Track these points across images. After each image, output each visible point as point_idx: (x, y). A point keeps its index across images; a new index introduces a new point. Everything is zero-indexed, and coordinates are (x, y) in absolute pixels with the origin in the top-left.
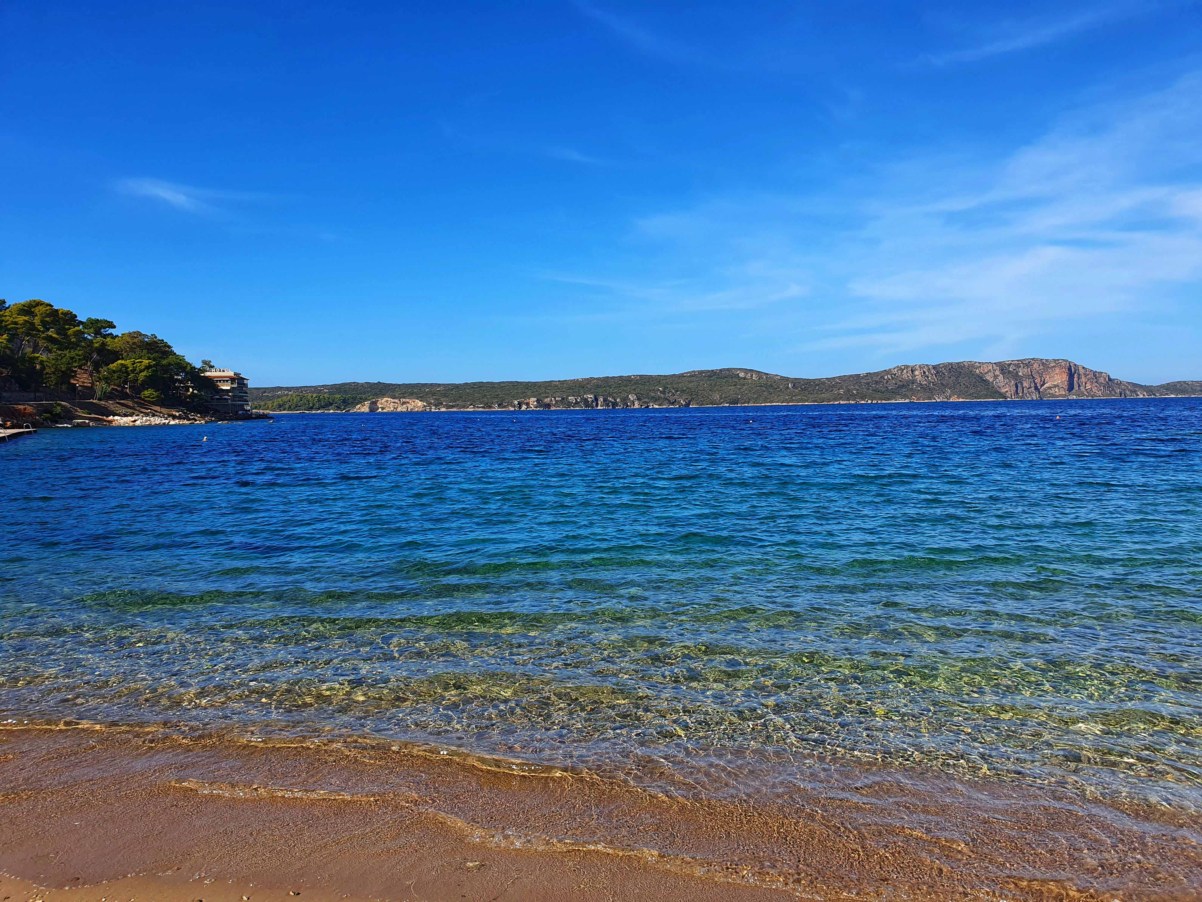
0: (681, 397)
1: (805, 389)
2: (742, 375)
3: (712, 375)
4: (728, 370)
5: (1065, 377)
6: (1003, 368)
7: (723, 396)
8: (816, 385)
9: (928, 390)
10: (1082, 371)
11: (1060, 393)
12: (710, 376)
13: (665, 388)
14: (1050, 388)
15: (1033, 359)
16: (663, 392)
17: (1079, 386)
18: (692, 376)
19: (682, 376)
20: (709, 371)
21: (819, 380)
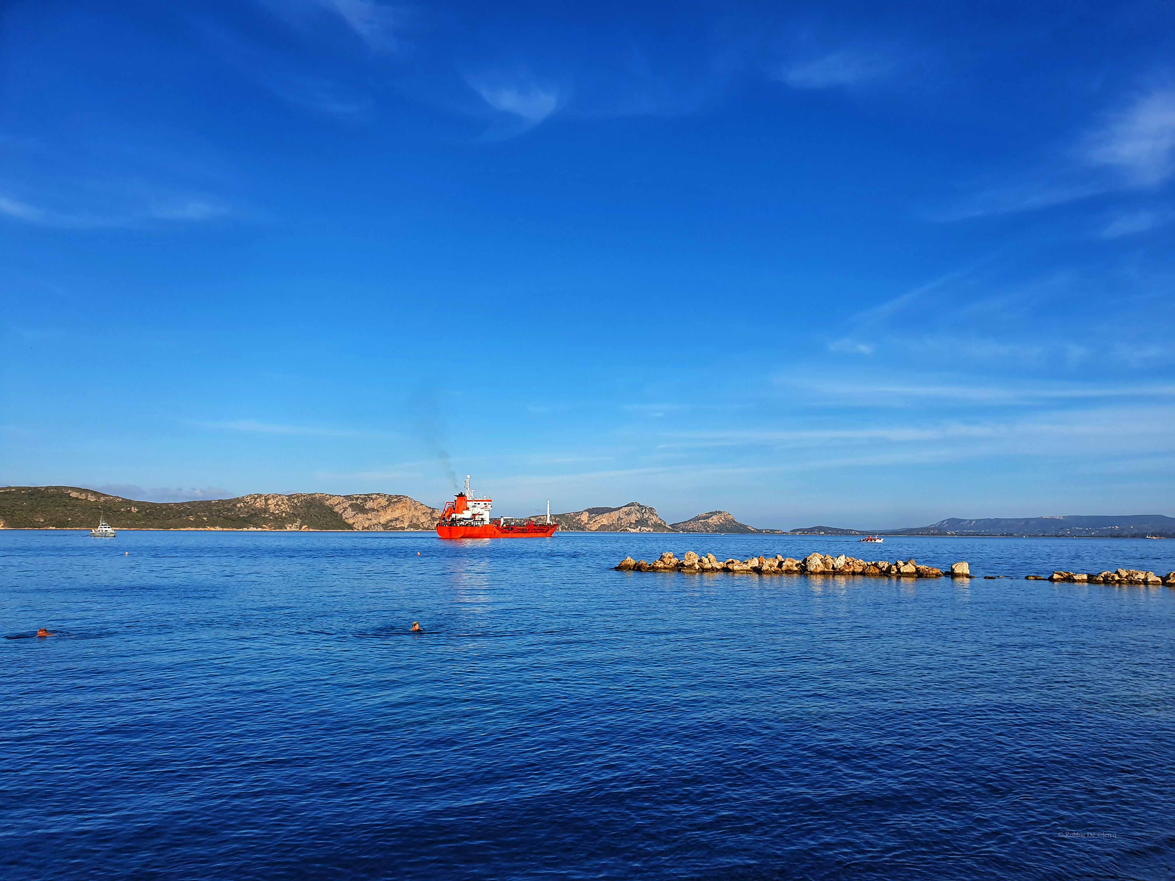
1: (150, 514)
2: (74, 494)
3: (34, 493)
4: (56, 488)
6: (352, 501)
7: (48, 518)
8: (163, 510)
9: (280, 519)
15: (379, 494)
21: (167, 504)
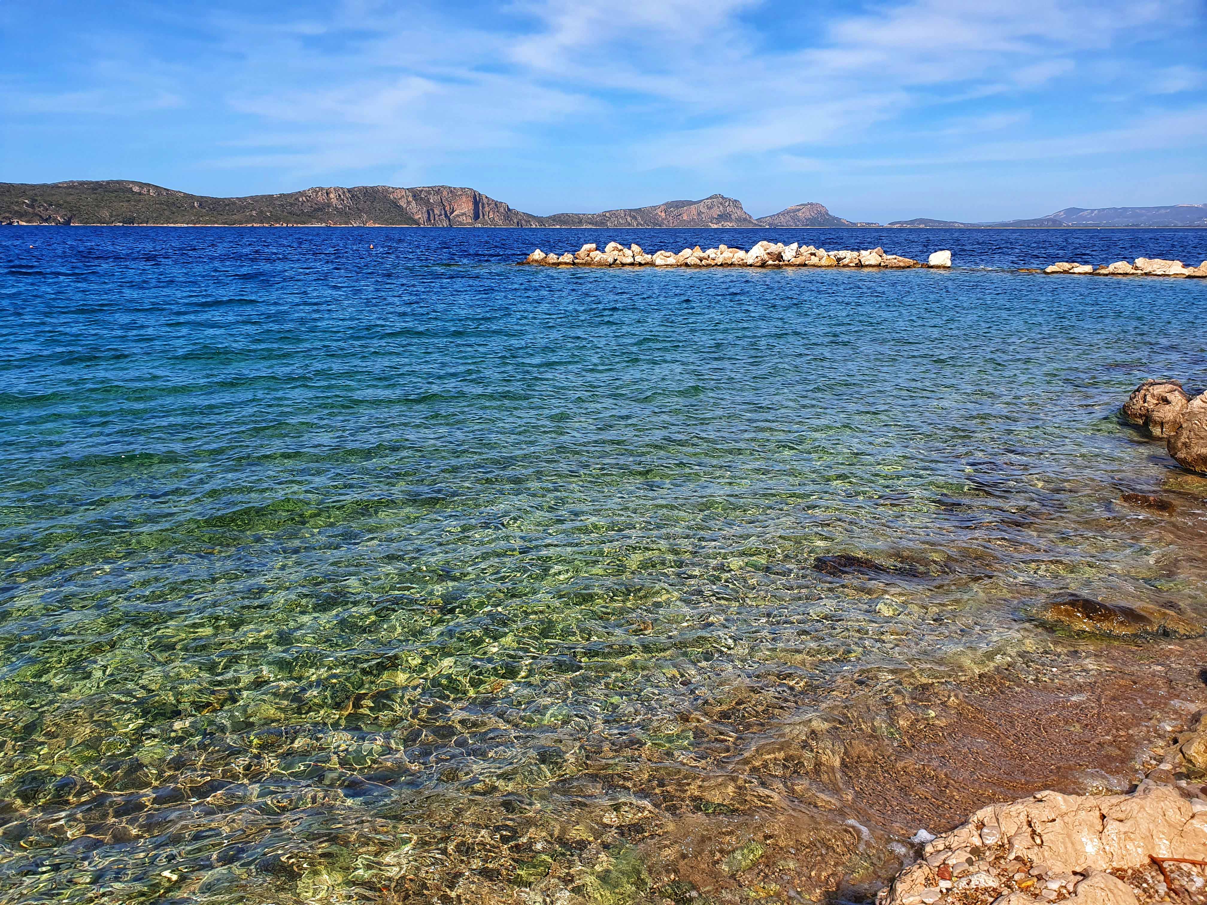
0: (57, 212)
1: (214, 209)
2: (136, 189)
3: (96, 187)
4: (118, 182)
5: (471, 206)
6: (416, 194)
7: (114, 213)
8: (226, 205)
9: (344, 214)
10: (485, 201)
11: (467, 221)
12: (94, 189)
13: (34, 200)
14: (458, 216)
15: (442, 187)
16: (32, 206)
17: (483, 215)
18: (70, 187)
19: (55, 186)
20: (92, 183)
21: (229, 199)
